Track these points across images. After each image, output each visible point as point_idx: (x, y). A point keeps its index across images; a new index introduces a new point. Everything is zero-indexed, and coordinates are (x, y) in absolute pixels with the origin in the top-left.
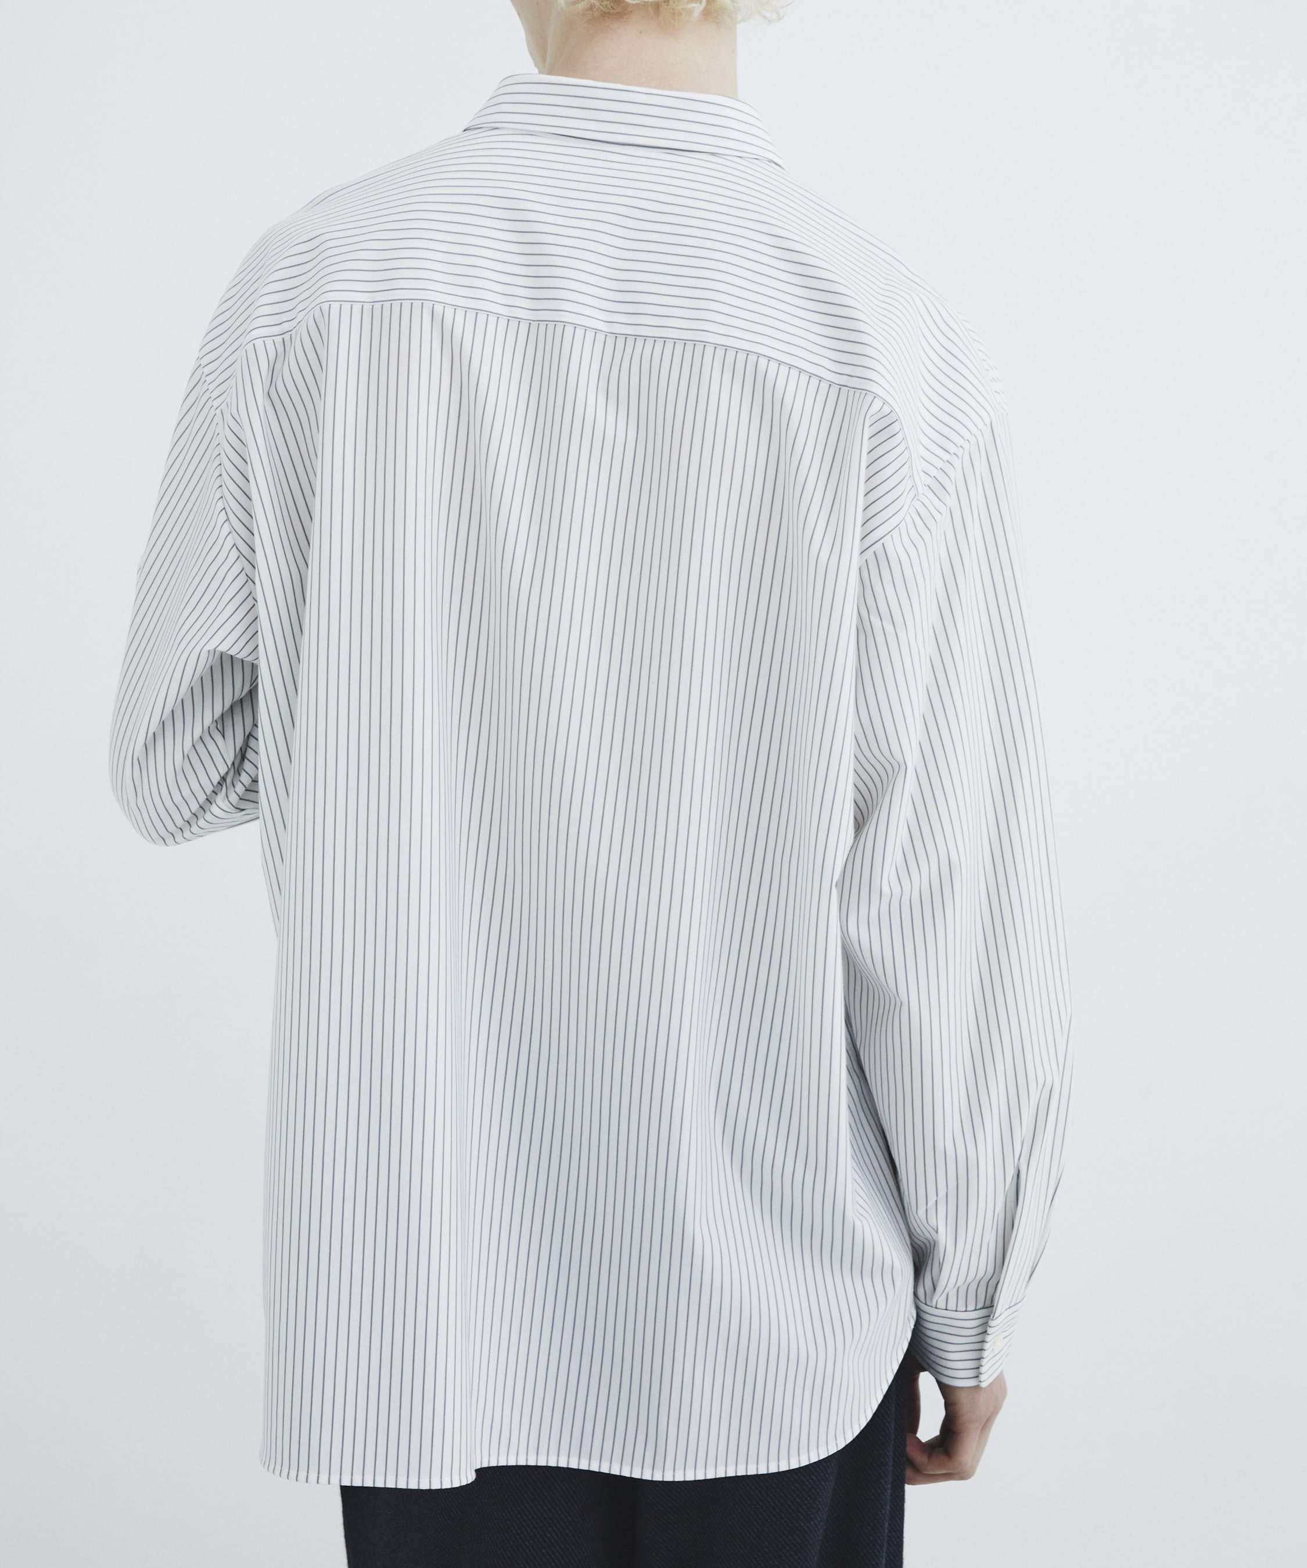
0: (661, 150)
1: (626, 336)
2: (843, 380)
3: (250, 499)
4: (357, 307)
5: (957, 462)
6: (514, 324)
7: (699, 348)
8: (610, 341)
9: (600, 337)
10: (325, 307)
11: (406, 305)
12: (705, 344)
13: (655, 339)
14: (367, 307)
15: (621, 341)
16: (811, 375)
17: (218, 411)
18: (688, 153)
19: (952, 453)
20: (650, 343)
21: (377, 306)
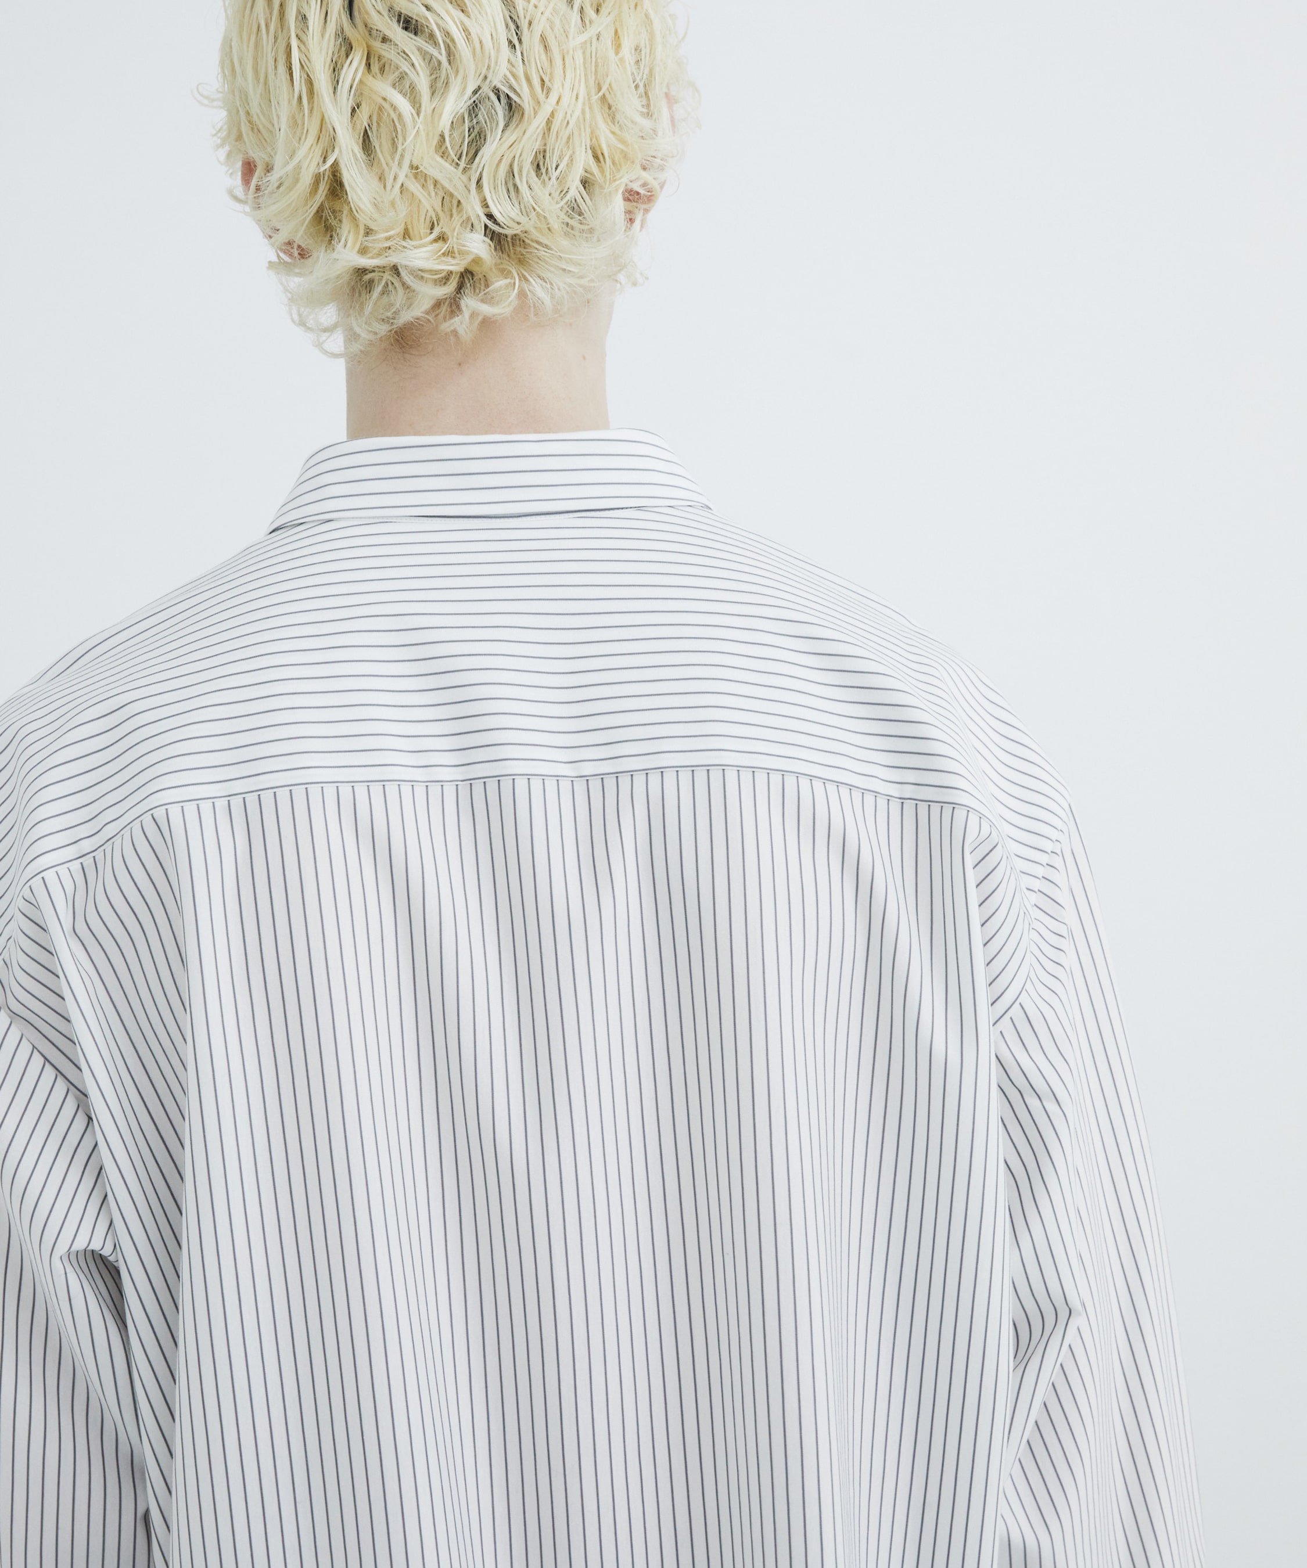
0: (571, 515)
1: (602, 777)
3: (69, 1021)
4: (206, 806)
5: (1057, 862)
6: (435, 789)
7: (716, 775)
9: (565, 785)
10: (160, 813)
12: (722, 768)
13: (646, 772)
15: (595, 785)
18: (607, 512)
19: (1049, 852)
20: (639, 779)
21: (237, 801)
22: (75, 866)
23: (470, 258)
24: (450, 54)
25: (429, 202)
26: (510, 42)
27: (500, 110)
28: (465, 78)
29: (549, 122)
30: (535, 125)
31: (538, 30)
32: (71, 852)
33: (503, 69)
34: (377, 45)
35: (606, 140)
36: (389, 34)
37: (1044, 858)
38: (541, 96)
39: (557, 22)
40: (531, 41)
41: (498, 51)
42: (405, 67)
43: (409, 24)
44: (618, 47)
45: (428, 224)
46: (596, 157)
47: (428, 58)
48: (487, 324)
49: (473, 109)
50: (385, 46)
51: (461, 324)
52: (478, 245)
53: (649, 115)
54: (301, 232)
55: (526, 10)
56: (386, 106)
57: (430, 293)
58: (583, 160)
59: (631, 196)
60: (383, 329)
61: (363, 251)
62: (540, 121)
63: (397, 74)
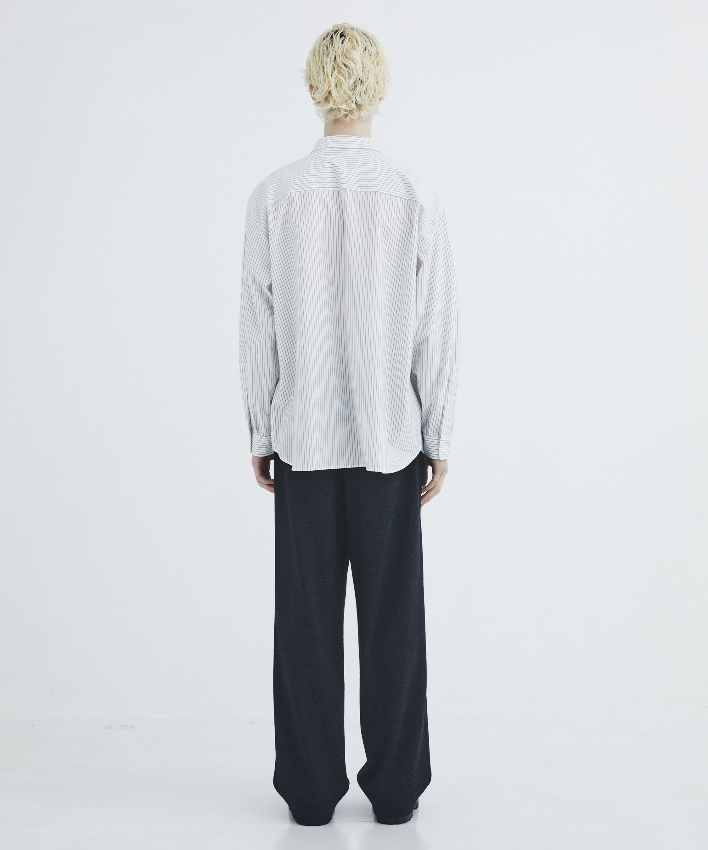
1: (358, 191)
2: (410, 199)
4: (297, 193)
5: (437, 218)
7: (377, 193)
8: (354, 192)
10: (289, 194)
11: (309, 191)
12: (378, 192)
14: (299, 193)
16: (403, 198)
17: (258, 222)
21: (302, 192)
22: (273, 203)
23: (352, 108)
24: (352, 72)
25: (346, 97)
26: (363, 71)
27: (360, 81)
28: (355, 76)
29: (368, 85)
30: (365, 85)
31: (367, 69)
32: (273, 201)
33: (361, 75)
34: (339, 69)
35: (377, 89)
36: (342, 67)
37: (435, 216)
38: (367, 80)
39: (370, 67)
40: (366, 70)
41: (360, 72)
42: (344, 73)
43: (346, 66)
44: (380, 72)
45: (345, 101)
46: (375, 92)
47: (348, 72)
48: (352, 120)
49: (355, 82)
50: (341, 69)
51: (348, 119)
52: (354, 105)
53: (384, 84)
54: (322, 100)
55: (365, 65)
56: (340, 79)
57: (343, 113)
58: (373, 92)
59: (380, 99)
60: (334, 118)
61: (333, 104)
62: (366, 85)
63: (342, 74)
